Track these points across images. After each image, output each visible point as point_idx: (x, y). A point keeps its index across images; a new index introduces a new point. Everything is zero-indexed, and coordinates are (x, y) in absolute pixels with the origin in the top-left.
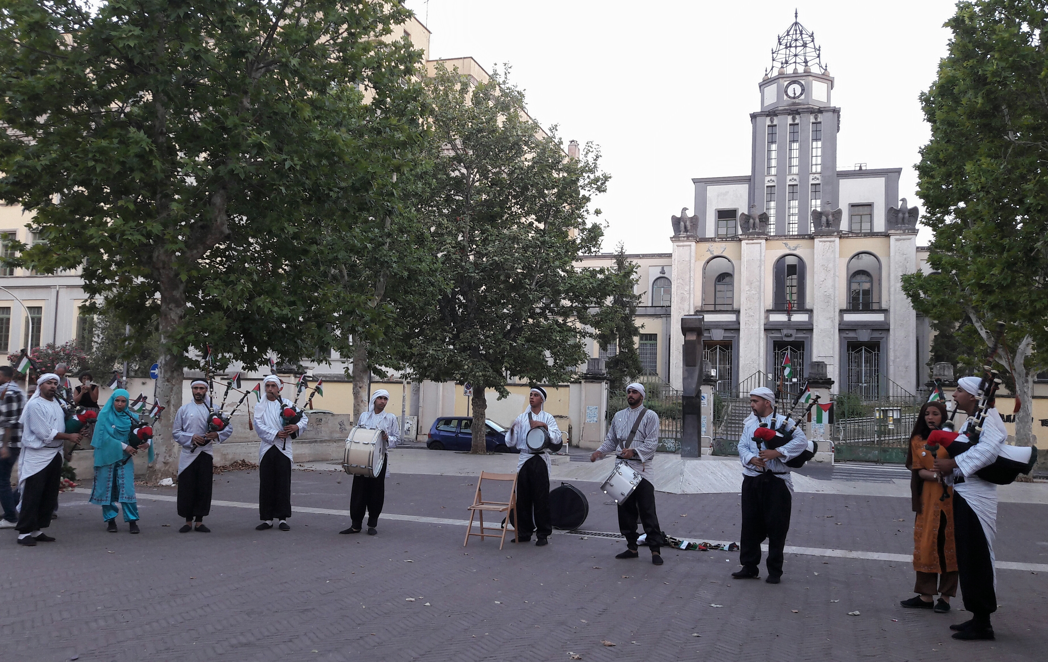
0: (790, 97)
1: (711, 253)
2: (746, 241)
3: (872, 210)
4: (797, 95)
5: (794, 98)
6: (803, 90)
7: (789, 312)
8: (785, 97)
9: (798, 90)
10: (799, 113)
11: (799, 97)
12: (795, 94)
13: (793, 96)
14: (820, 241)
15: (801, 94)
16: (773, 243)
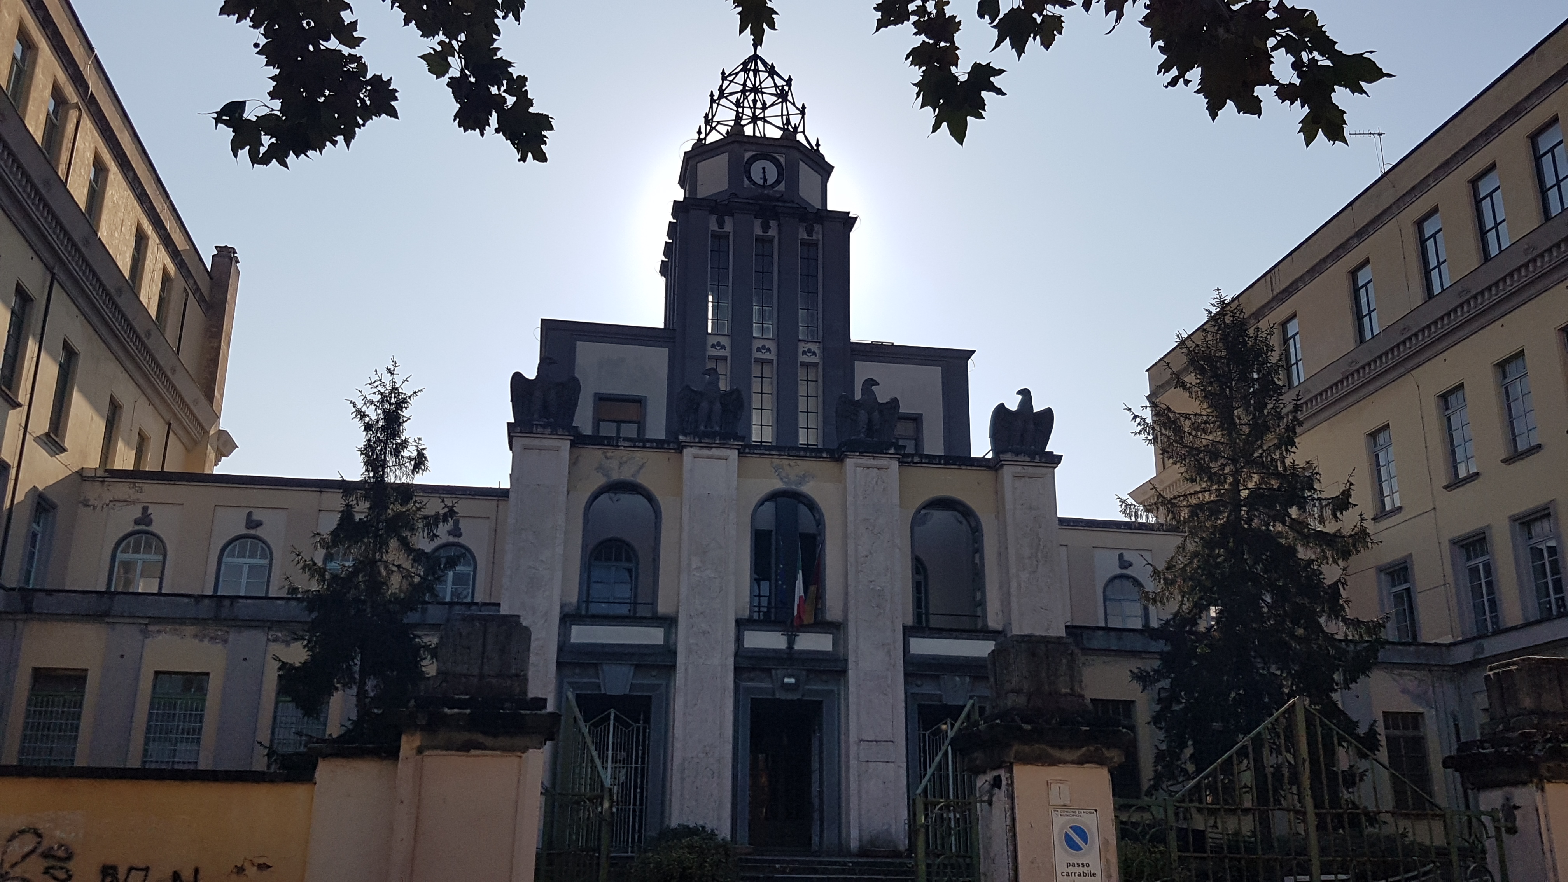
0: (755, 183)
1: (606, 475)
2: (695, 451)
3: (919, 429)
4: (770, 182)
5: (764, 186)
6: (780, 174)
7: (792, 628)
8: (746, 182)
9: (772, 174)
10: (776, 216)
11: (772, 186)
12: (765, 180)
13: (761, 182)
14: (858, 466)
15: (778, 182)
16: (755, 463)
